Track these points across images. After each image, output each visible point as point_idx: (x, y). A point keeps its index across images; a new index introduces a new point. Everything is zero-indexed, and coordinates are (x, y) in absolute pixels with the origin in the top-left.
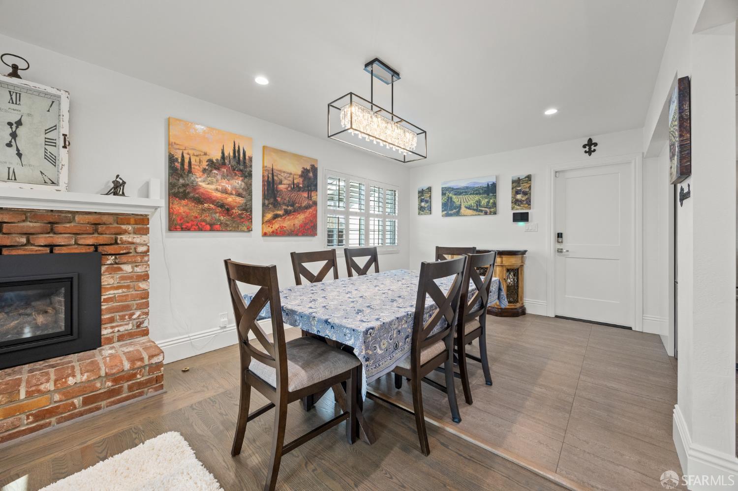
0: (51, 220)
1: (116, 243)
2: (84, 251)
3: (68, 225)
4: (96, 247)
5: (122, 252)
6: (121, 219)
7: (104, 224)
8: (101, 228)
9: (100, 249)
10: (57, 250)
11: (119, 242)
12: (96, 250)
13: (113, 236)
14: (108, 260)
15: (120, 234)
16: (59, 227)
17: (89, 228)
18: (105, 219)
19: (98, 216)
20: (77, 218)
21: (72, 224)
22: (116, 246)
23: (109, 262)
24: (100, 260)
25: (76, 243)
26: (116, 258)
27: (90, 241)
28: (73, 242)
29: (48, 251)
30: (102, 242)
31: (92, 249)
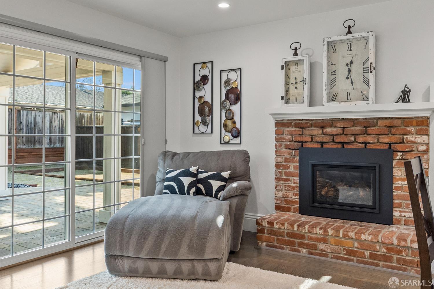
0: (366, 125)
1: (403, 142)
2: (382, 148)
3: (374, 128)
4: (390, 144)
5: (407, 150)
6: (407, 122)
7: (395, 127)
8: (393, 130)
9: (393, 146)
10: (369, 146)
11: (405, 141)
12: (390, 148)
13: (401, 136)
14: (398, 156)
15: (406, 135)
16: (370, 130)
17: (386, 130)
18: (396, 122)
19: (390, 121)
20: (379, 122)
21: (376, 128)
22: (403, 145)
23: (398, 158)
24: (393, 155)
25: (378, 142)
26: (403, 154)
27: (386, 140)
28: (376, 141)
29: (364, 147)
30: (393, 141)
31: (387, 146)
